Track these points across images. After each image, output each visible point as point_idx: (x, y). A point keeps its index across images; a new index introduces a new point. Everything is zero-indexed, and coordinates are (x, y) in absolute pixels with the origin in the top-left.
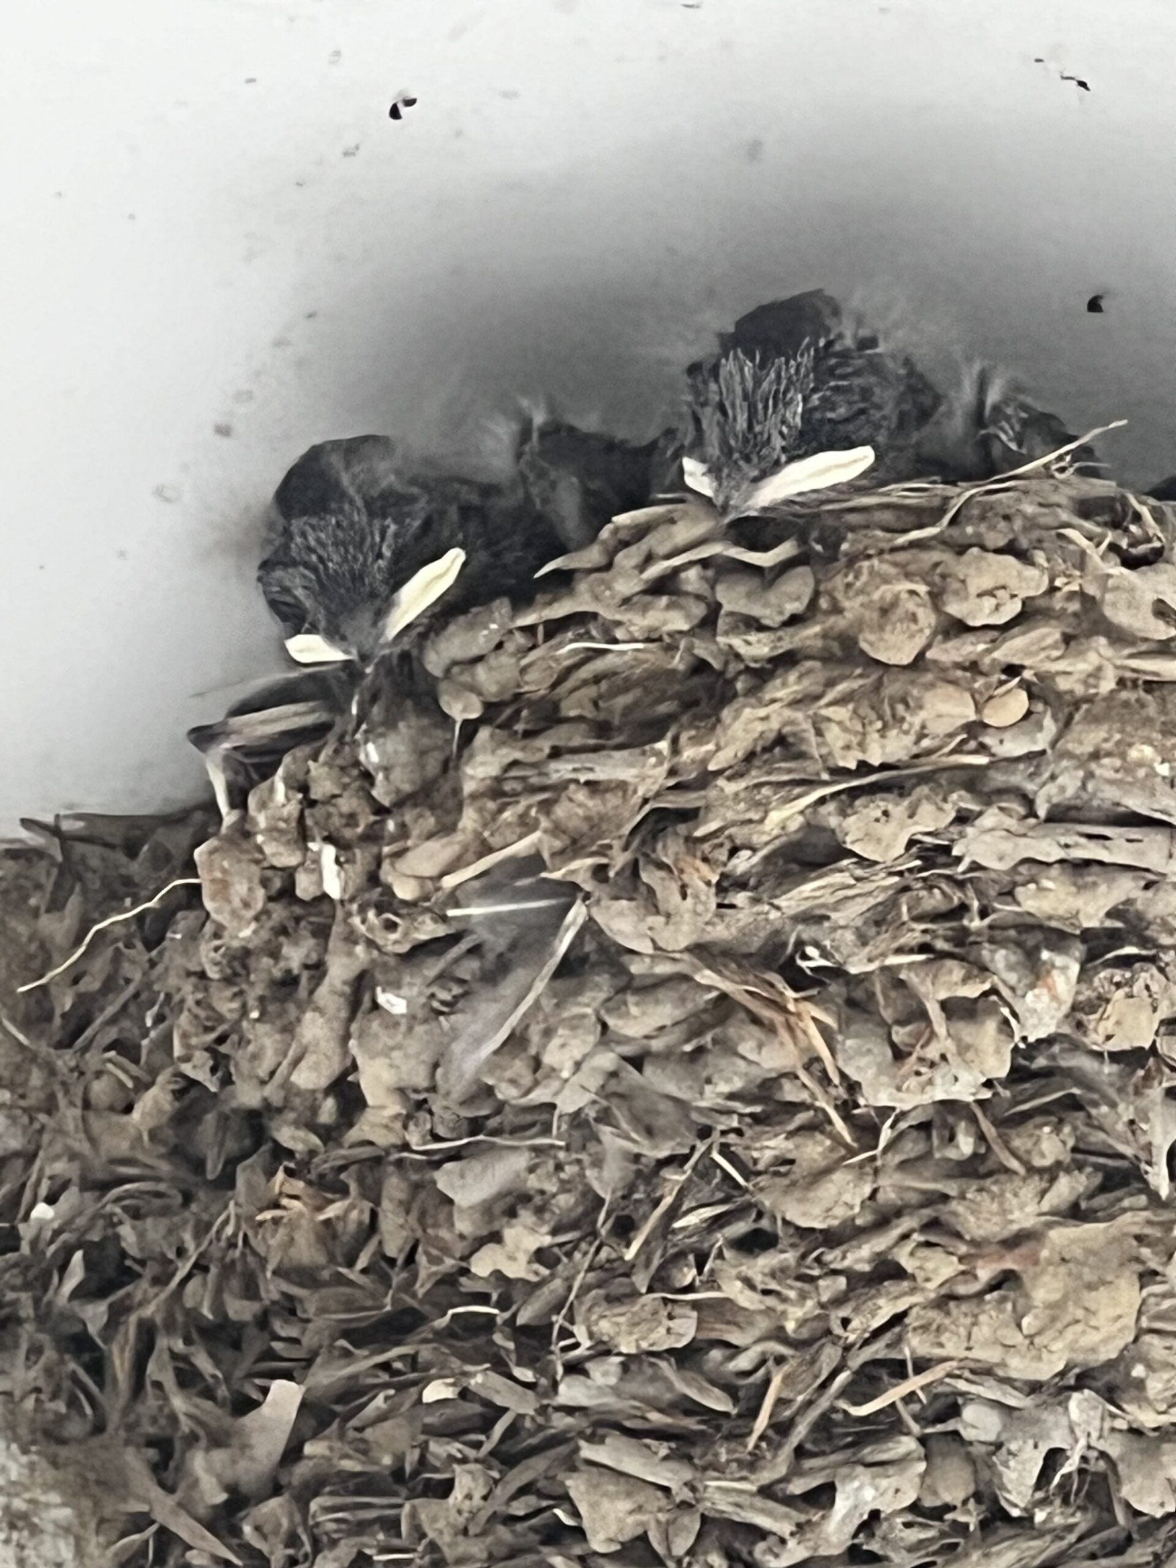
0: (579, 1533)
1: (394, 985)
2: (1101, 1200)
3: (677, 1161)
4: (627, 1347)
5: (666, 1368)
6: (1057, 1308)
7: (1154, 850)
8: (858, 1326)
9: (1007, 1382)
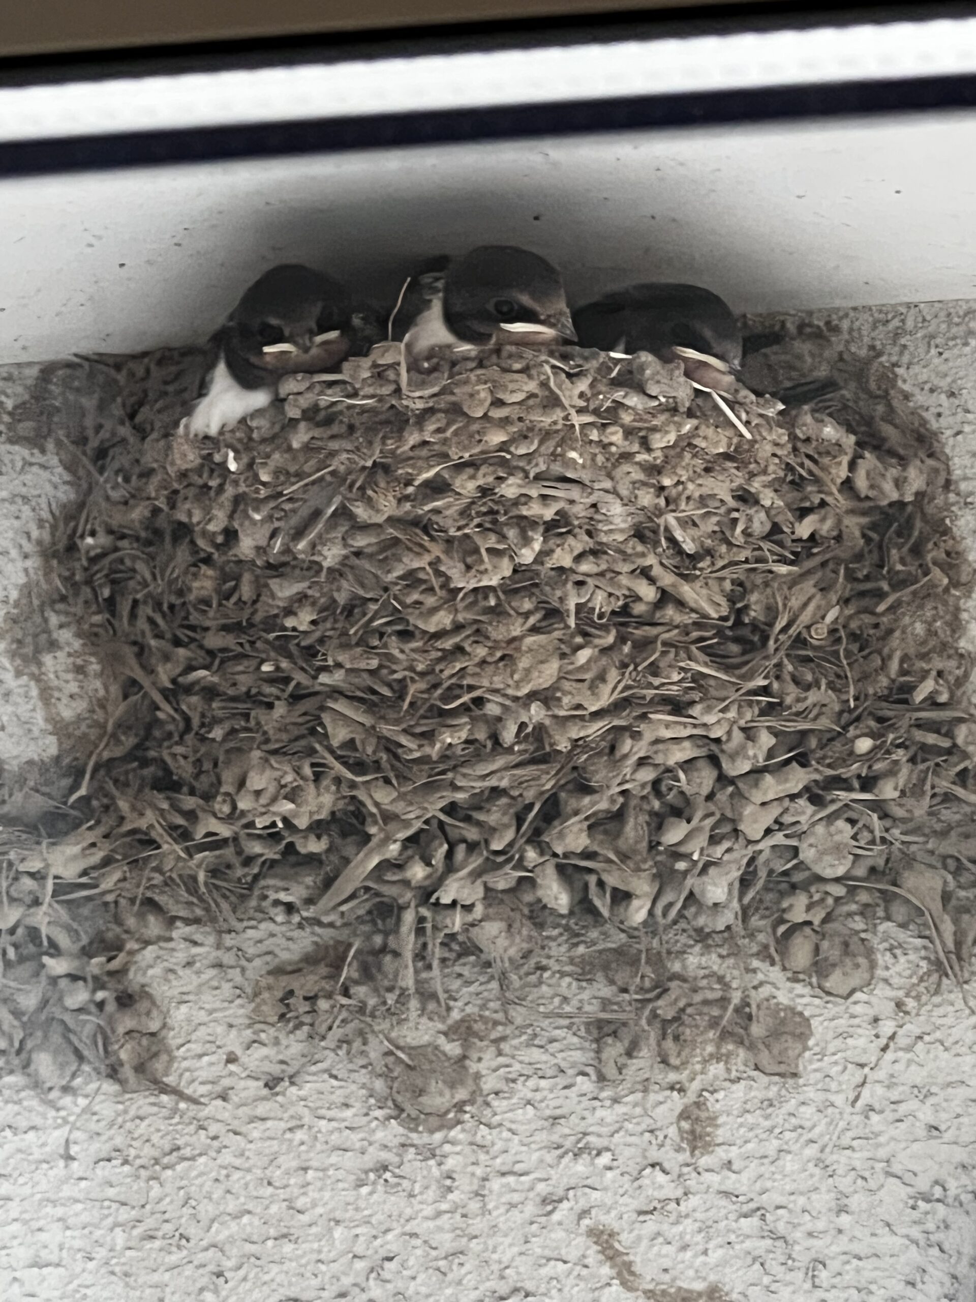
0: (326, 735)
1: (257, 510)
2: (543, 624)
3: (374, 600)
4: (348, 666)
5: (365, 675)
6: (528, 671)
7: (575, 493)
8: (447, 673)
9: (505, 696)
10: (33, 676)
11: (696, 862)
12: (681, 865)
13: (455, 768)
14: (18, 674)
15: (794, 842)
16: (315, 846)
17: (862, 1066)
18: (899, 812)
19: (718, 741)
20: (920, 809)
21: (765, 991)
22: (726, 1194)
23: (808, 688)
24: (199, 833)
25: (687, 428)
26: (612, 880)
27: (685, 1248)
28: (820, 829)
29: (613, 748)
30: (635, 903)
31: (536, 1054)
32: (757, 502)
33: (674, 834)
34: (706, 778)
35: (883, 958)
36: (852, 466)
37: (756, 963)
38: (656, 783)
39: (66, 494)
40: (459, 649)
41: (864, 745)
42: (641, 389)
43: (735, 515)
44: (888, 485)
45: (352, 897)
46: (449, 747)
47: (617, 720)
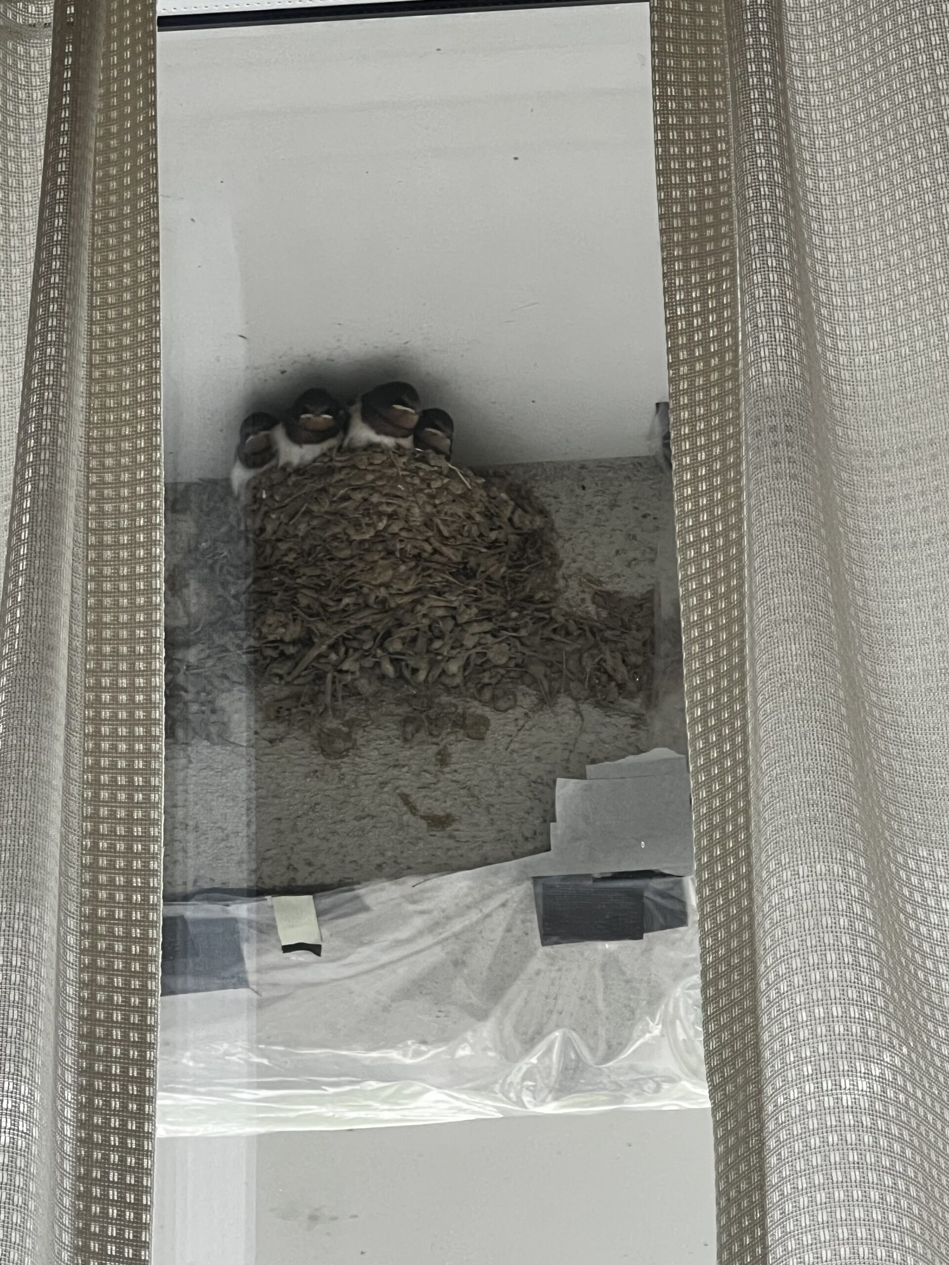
0: (298, 604)
1: (274, 514)
2: (388, 557)
4: (308, 574)
5: (315, 578)
6: (380, 573)
7: (400, 502)
9: (371, 584)
11: (445, 657)
12: (439, 658)
13: (350, 616)
15: (485, 651)
16: (292, 650)
17: (510, 736)
18: (528, 643)
19: (455, 608)
20: (537, 640)
21: (471, 710)
22: (454, 781)
23: (492, 593)
25: (446, 481)
26: (412, 663)
27: (437, 801)
28: (495, 646)
29: (412, 611)
30: (420, 672)
31: (379, 732)
32: (473, 520)
33: (437, 644)
34: (450, 624)
35: (520, 697)
36: (513, 513)
37: (468, 699)
38: (430, 626)
39: (195, 529)
40: (353, 566)
41: (514, 614)
42: (427, 463)
43: (464, 523)
44: (527, 522)
45: (305, 669)
46: (348, 605)
47: (415, 597)
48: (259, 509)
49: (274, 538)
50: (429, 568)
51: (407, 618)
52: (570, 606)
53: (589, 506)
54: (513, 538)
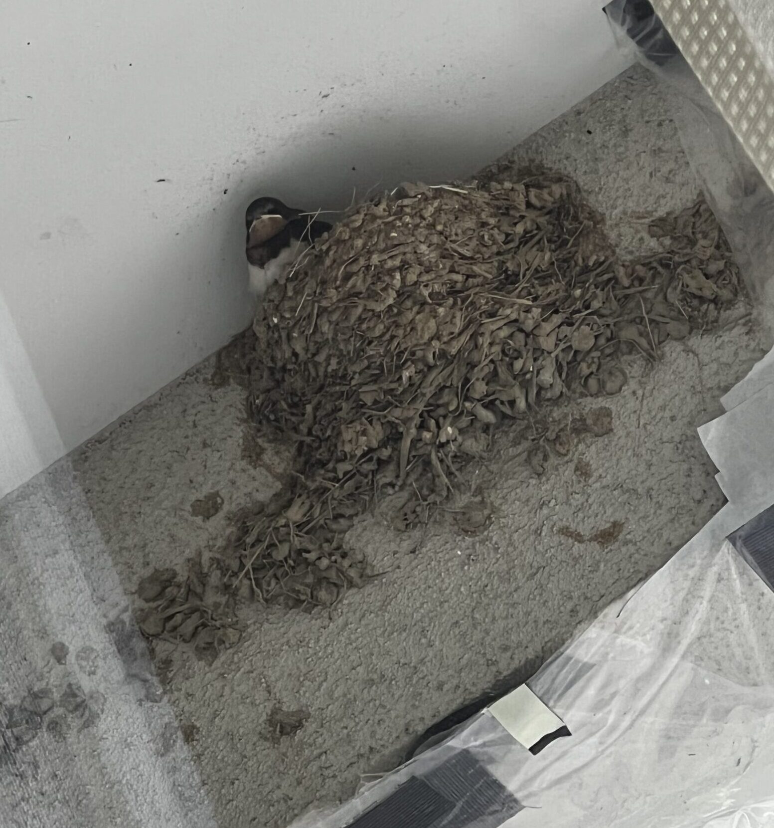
0: (366, 404)
1: (294, 332)
2: (421, 309)
3: (351, 336)
4: (358, 371)
5: (366, 371)
6: (423, 329)
7: (401, 249)
8: (393, 349)
9: (420, 345)
10: (260, 466)
11: (532, 372)
12: (528, 376)
13: (419, 387)
14: (255, 468)
15: (569, 344)
16: (385, 453)
17: (635, 412)
18: (606, 312)
19: (516, 321)
20: (614, 304)
21: (587, 409)
22: (604, 487)
23: (547, 285)
24: (341, 476)
25: (436, 204)
26: (505, 398)
27: (596, 516)
28: (576, 334)
29: (476, 346)
30: (518, 401)
31: (510, 482)
32: (489, 225)
33: (518, 365)
34: (520, 337)
35: (627, 369)
36: (527, 196)
37: (579, 401)
38: (503, 351)
39: (244, 395)
40: (393, 337)
41: (578, 292)
42: (407, 196)
43: (482, 233)
44: (546, 197)
45: (409, 463)
46: (410, 377)
47: (470, 332)
48: (280, 337)
49: (309, 356)
50: (469, 296)
51: (476, 356)
52: (631, 253)
53: (604, 146)
54: (542, 220)
